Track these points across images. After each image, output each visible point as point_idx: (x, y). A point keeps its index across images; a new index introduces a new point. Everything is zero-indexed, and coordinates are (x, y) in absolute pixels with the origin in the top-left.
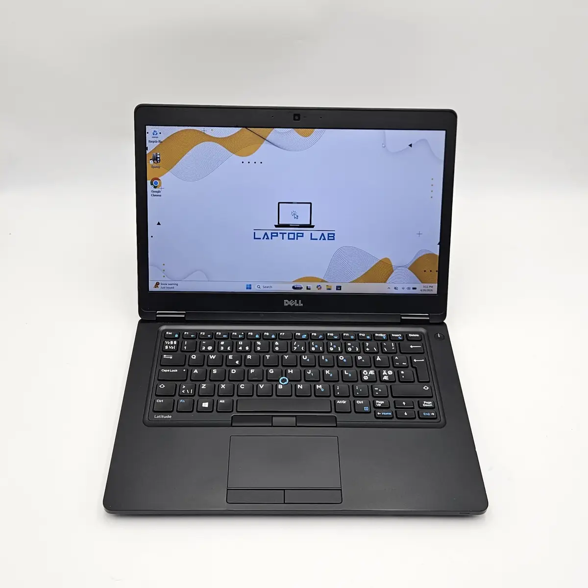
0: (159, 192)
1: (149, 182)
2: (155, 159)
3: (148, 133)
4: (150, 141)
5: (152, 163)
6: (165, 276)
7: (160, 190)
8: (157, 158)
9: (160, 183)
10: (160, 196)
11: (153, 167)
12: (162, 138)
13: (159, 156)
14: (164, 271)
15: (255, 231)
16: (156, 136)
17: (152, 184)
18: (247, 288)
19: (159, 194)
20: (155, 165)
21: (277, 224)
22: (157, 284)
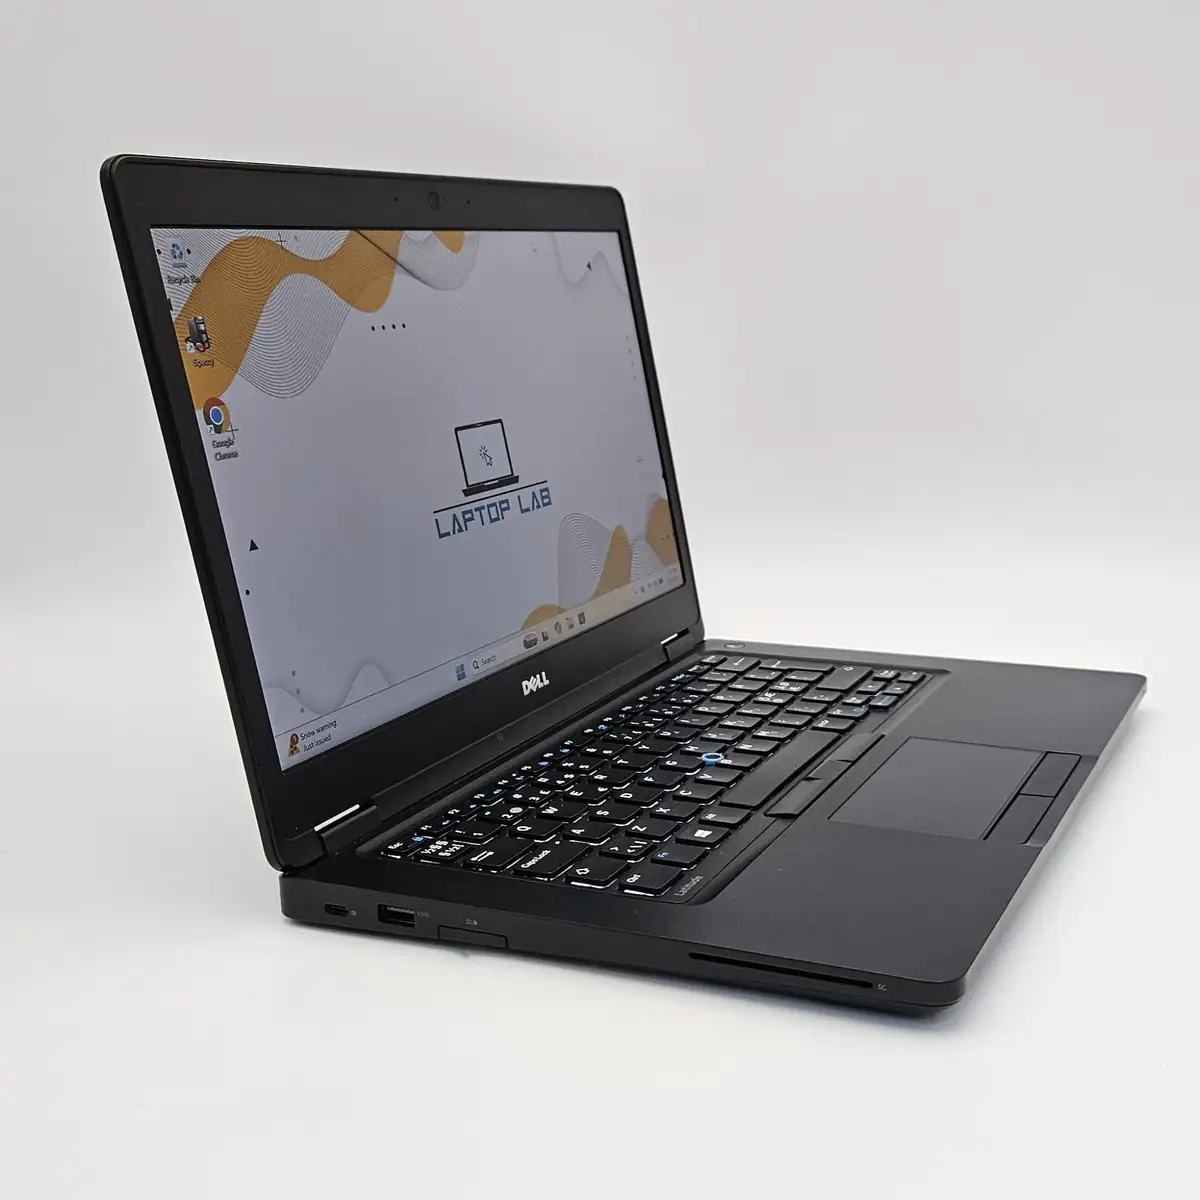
0: (229, 443)
1: (199, 414)
2: (197, 336)
3: (159, 252)
4: (171, 280)
5: (193, 351)
6: (306, 710)
7: (230, 435)
8: (201, 332)
9: (227, 416)
10: (235, 455)
11: (198, 364)
12: (197, 266)
13: (202, 327)
14: (298, 692)
15: (437, 516)
16: (182, 261)
17: (208, 422)
18: (459, 679)
19: (231, 450)
20: (201, 357)
21: (465, 488)
22: (294, 740)
